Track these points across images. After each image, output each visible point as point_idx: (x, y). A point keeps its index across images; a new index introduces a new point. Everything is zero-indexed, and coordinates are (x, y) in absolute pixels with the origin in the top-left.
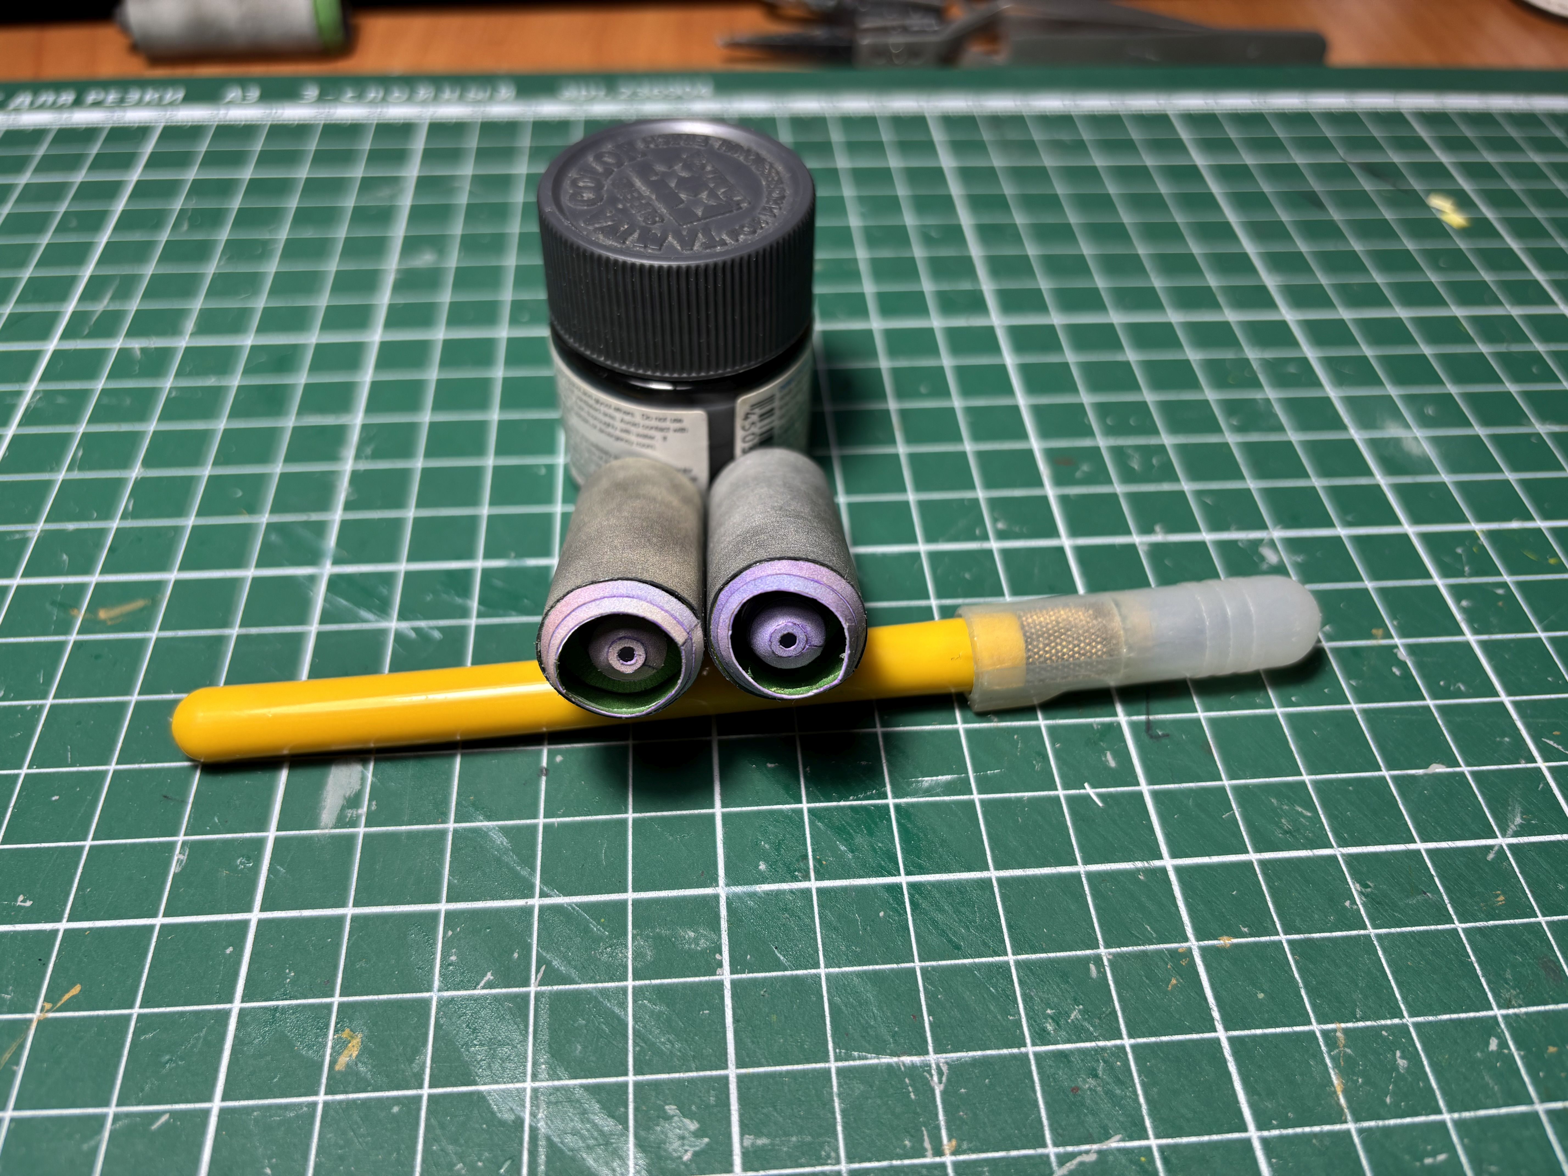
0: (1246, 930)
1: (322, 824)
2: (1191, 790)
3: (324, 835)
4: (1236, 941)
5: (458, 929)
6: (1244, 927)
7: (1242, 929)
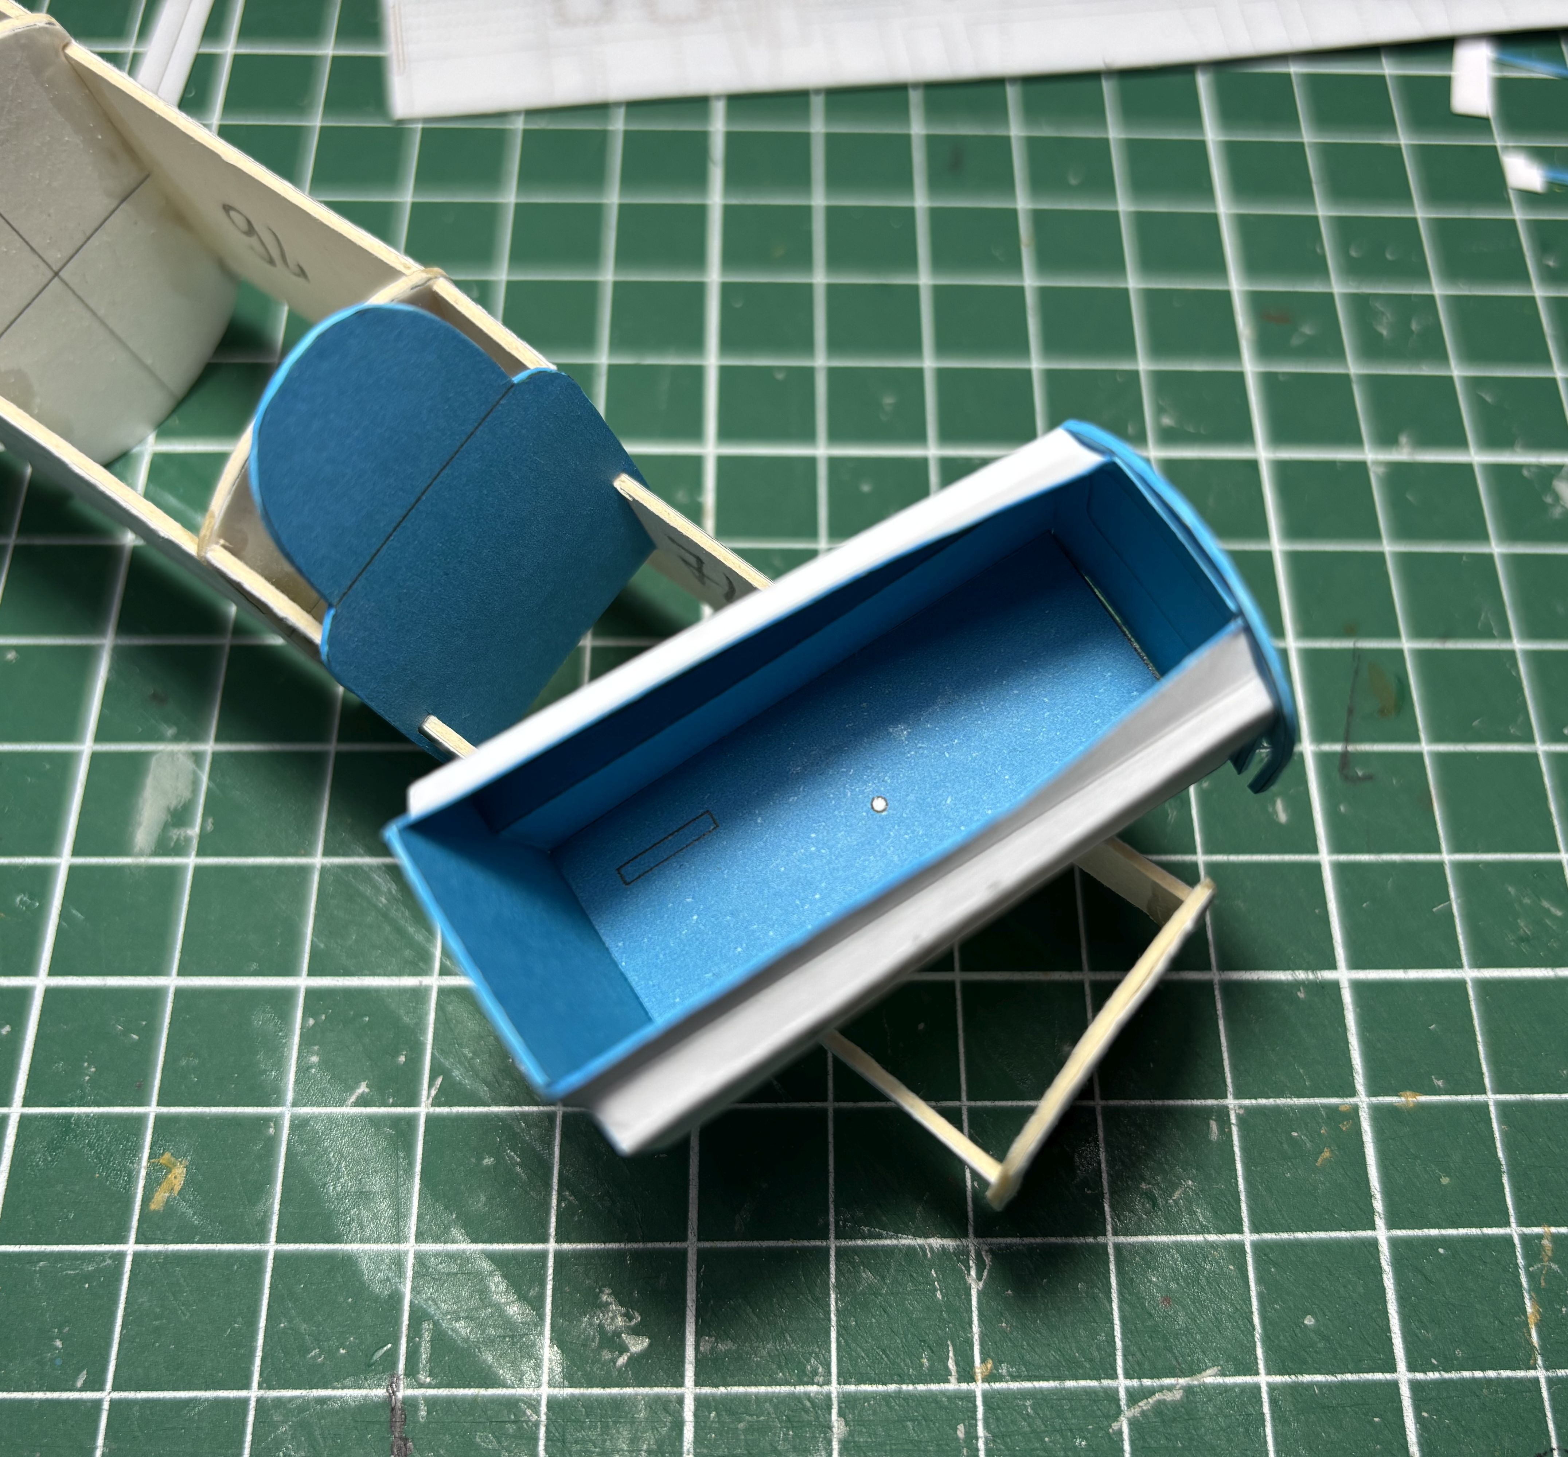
0: (1440, 1083)
1: (137, 849)
2: (1393, 865)
3: (138, 867)
4: (1423, 1098)
5: (323, 1017)
6: (1438, 1079)
7: (1435, 1081)
